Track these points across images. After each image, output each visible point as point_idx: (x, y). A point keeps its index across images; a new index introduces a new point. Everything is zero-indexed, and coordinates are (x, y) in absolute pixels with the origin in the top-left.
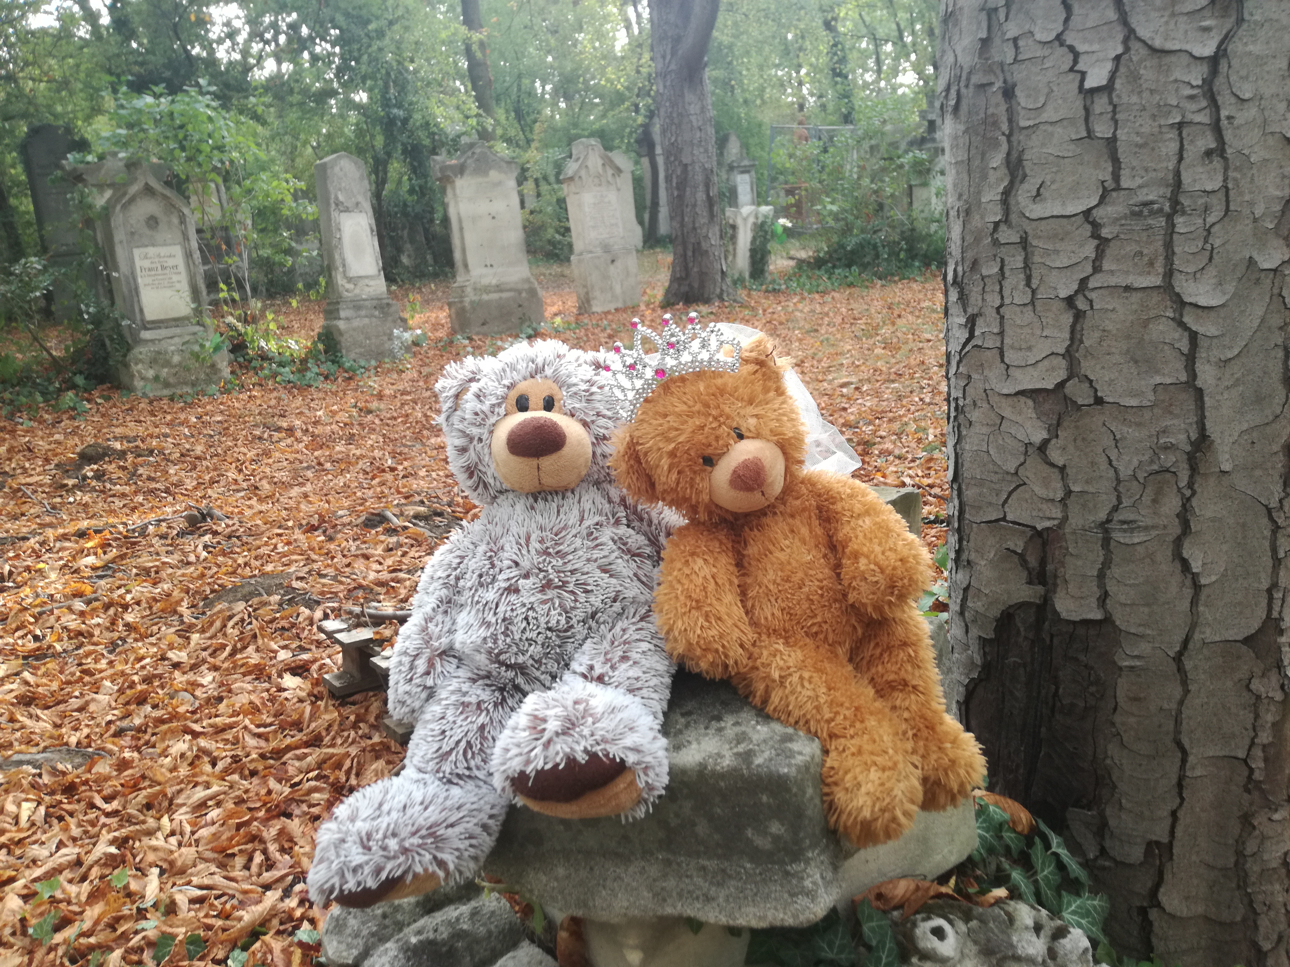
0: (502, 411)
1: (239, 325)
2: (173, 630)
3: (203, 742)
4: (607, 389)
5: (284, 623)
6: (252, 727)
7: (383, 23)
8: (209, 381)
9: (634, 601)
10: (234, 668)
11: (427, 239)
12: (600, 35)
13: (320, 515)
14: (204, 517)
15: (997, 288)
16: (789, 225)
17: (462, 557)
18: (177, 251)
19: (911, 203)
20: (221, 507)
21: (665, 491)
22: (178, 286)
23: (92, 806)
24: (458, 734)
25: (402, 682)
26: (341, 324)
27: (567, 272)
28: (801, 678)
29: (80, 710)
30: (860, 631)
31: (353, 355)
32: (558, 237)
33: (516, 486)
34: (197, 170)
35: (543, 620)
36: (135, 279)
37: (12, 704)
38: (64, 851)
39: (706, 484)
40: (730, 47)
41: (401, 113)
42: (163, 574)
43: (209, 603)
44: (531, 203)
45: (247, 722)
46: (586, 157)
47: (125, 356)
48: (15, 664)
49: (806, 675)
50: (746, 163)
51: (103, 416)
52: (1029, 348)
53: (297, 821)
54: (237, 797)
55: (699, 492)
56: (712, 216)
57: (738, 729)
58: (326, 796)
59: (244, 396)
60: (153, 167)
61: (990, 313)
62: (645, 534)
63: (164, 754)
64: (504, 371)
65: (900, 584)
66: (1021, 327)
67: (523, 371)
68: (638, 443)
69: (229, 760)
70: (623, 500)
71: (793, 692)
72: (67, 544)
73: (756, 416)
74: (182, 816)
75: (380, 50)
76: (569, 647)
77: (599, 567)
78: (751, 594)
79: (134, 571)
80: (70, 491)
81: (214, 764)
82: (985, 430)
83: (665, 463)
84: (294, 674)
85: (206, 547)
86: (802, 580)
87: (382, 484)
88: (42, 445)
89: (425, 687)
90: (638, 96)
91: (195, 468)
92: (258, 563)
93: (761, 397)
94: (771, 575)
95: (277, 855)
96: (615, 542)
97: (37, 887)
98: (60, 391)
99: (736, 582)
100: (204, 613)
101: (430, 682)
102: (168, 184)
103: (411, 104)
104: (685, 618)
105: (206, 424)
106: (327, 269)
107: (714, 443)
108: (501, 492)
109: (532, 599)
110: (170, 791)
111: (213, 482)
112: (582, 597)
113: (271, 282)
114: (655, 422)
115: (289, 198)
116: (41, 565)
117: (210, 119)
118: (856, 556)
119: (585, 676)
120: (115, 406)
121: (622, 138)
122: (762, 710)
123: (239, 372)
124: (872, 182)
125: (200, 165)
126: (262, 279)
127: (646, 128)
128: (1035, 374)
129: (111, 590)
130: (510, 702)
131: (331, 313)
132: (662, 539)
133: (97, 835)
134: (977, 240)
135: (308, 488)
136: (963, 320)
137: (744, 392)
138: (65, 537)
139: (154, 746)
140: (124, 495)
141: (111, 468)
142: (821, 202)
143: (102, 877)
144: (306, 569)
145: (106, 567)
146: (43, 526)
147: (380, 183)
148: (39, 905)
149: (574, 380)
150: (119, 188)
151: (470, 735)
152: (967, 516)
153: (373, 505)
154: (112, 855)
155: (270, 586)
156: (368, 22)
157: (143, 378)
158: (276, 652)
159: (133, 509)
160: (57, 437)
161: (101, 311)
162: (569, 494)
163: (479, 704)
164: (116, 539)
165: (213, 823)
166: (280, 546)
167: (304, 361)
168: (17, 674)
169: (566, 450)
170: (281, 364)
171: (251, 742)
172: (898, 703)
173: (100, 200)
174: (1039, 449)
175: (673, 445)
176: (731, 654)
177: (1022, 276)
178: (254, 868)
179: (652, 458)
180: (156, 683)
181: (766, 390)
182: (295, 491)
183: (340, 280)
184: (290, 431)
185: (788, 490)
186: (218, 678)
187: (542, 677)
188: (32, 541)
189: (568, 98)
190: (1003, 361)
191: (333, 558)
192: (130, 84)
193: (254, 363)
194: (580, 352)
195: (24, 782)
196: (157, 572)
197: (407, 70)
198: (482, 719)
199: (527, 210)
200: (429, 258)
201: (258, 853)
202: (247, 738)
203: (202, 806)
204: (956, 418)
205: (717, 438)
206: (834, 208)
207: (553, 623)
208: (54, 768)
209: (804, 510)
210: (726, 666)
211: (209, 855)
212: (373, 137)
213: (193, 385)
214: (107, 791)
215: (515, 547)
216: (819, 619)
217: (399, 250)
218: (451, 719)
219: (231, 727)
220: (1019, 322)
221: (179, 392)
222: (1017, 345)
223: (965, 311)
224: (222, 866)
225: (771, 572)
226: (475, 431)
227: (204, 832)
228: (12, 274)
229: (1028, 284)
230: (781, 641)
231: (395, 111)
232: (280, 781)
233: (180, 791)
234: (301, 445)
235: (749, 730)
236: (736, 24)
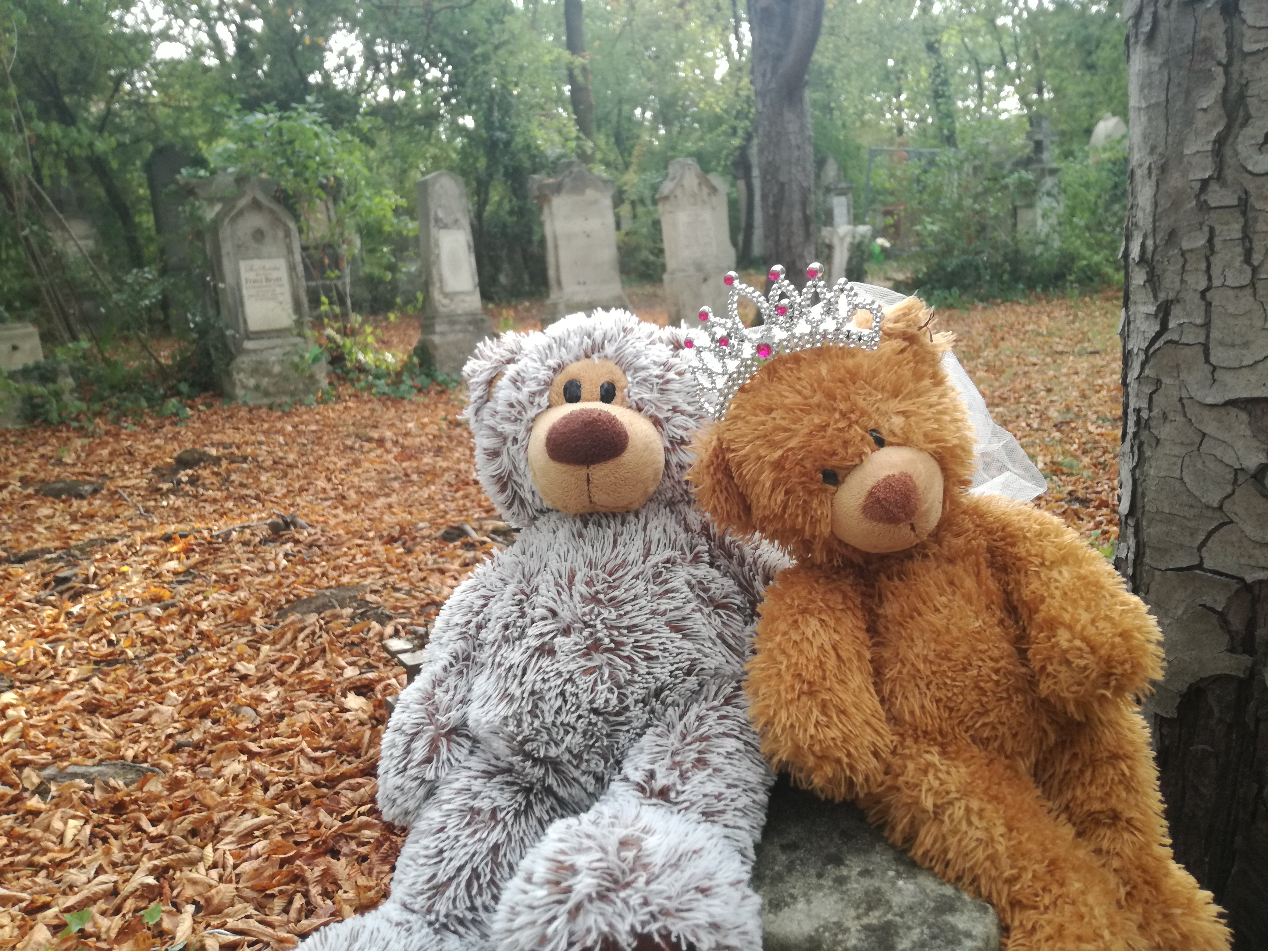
0: (544, 401)
1: (338, 338)
2: (244, 640)
3: (257, 765)
4: (688, 376)
5: (354, 638)
6: (308, 750)
7: (489, 47)
8: (307, 391)
9: (717, 673)
10: (300, 683)
11: (524, 258)
12: (700, 62)
13: (402, 528)
14: (287, 525)
15: (1203, 266)
16: (887, 244)
17: (487, 598)
18: (281, 264)
19: (1015, 225)
20: (307, 515)
21: (765, 518)
22: (281, 298)
23: (138, 828)
24: (460, 856)
25: (392, 772)
26: (436, 339)
27: (659, 292)
28: (968, 810)
29: (142, 721)
30: (1052, 737)
31: (446, 369)
32: (652, 258)
33: (559, 506)
34: (304, 186)
35: (585, 698)
36: (240, 289)
37: (78, 712)
38: (102, 878)
39: (827, 510)
40: (830, 71)
41: (503, 136)
42: (242, 582)
43: (283, 613)
44: (627, 225)
45: (304, 745)
46: (682, 176)
47: (228, 365)
48: (86, 668)
49: (975, 805)
50: (843, 185)
51: (204, 422)
52: (1246, 345)
53: (343, 860)
54: (287, 828)
55: (815, 522)
56: (808, 235)
57: (867, 883)
58: (376, 834)
59: (340, 407)
60: (261, 182)
61: (1192, 299)
62: (735, 577)
63: (218, 775)
64: (550, 347)
65: (1118, 671)
66: (1235, 316)
67: (575, 350)
68: (728, 449)
69: (281, 786)
70: (705, 528)
71: (955, 832)
72: (153, 548)
73: (903, 413)
74: (227, 845)
75: (485, 73)
76: (623, 738)
77: (668, 624)
78: (890, 674)
79: (214, 577)
80: (165, 495)
81: (266, 789)
82: (1177, 450)
83: (767, 478)
84: (358, 694)
85: (286, 555)
86: (968, 657)
87: (466, 497)
88: (142, 449)
89: (423, 781)
90: (736, 118)
91: (285, 475)
92: (335, 574)
93: (911, 386)
94: (919, 648)
95: (319, 899)
96: (691, 587)
97: (67, 917)
98: (165, 397)
99: (868, 655)
100: (276, 624)
101: (430, 775)
102: (277, 200)
103: (513, 127)
104: (792, 709)
105: (300, 433)
106: (426, 286)
107: (840, 450)
108: (542, 512)
109: (572, 666)
110: (217, 817)
111: (302, 490)
112: (642, 667)
113: (375, 300)
114: (754, 419)
115: (390, 214)
116: (125, 568)
117: (316, 135)
118: (1052, 625)
119: (642, 789)
120: (216, 413)
121: (719, 160)
122: (905, 851)
123: (336, 382)
124: (975, 202)
125: (306, 181)
126: (367, 295)
127: (743, 150)
128: (1253, 379)
129: (189, 596)
130: (538, 810)
131: (427, 328)
132: (758, 584)
133: (137, 862)
134: (1176, 205)
135: (394, 499)
136: (1152, 309)
137: (885, 377)
138: (151, 541)
139: (208, 766)
140: (215, 501)
141: (205, 473)
142: (921, 222)
143: (136, 910)
144: (381, 582)
145: (187, 572)
146: (132, 529)
147: (481, 205)
148: (64, 941)
149: (643, 361)
150: (228, 201)
151: (477, 859)
152: (1147, 560)
153: (453, 518)
154: (149, 886)
155: (344, 599)
156: (475, 46)
157: (244, 387)
158: (342, 668)
159: (221, 516)
160: (158, 441)
161: (206, 320)
162: (631, 518)
163: (494, 812)
164: (200, 545)
165: (258, 857)
166: (359, 556)
167: (399, 374)
168: (87, 679)
169: (627, 456)
170: (377, 377)
171: (307, 767)
172: (1105, 845)
173: (210, 213)
174: (1254, 476)
175: (779, 453)
176: (861, 767)
177: (1239, 250)
178: (293, 914)
179: (748, 470)
180: (221, 696)
181: (918, 376)
182: (381, 502)
183: (437, 295)
184: (381, 442)
185: (946, 523)
186: (282, 694)
187: (583, 779)
188: (120, 543)
189: (667, 123)
190: (1207, 361)
191: (409, 571)
192: (243, 102)
193: (351, 375)
194: (653, 327)
195: (75, 797)
196: (236, 580)
197: (511, 94)
198: (497, 835)
199: (623, 231)
200: (526, 277)
201: (299, 895)
202: (302, 762)
203: (248, 836)
204: (1135, 435)
205: (846, 444)
206: (935, 228)
207: (599, 703)
208: (106, 783)
209: (968, 553)
210: (851, 784)
211: (248, 893)
212: (476, 159)
213: (292, 394)
214: (155, 813)
215: (553, 589)
216: (992, 718)
217: (498, 269)
218: (452, 833)
219: (288, 748)
220: (1231, 310)
221: (278, 401)
222: (1228, 340)
223: (1155, 297)
224: (260, 907)
225: (919, 643)
226: (508, 428)
227: (247, 867)
228: (125, 283)
229: (1247, 259)
230: (935, 749)
231: (498, 134)
232: (331, 814)
233: (227, 818)
234: (390, 457)
235: (885, 886)
236: (837, 48)
